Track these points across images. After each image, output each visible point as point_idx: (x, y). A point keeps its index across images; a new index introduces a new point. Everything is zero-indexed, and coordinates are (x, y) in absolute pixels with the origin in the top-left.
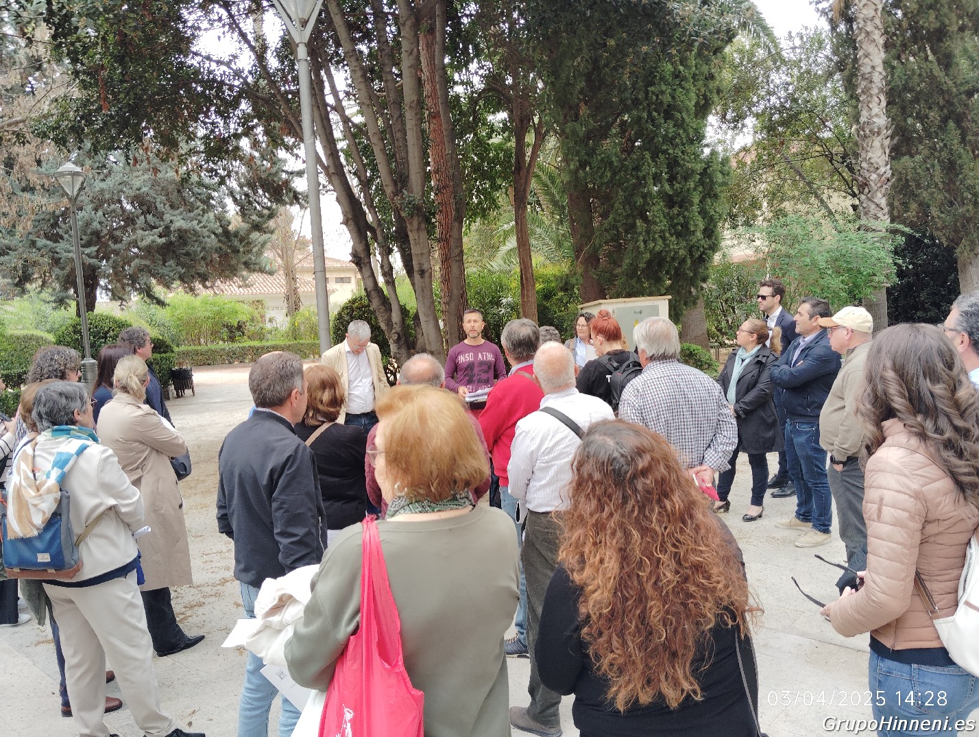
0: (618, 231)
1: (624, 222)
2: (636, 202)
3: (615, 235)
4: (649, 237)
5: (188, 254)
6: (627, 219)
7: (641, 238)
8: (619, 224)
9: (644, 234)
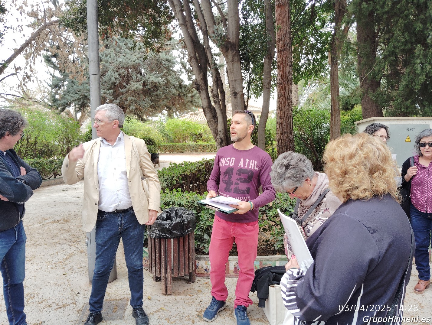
0: (396, 57)
1: (403, 47)
2: (415, 28)
3: (393, 60)
4: (426, 60)
5: (157, 95)
6: (405, 45)
7: (418, 61)
8: (397, 51)
9: (421, 57)
